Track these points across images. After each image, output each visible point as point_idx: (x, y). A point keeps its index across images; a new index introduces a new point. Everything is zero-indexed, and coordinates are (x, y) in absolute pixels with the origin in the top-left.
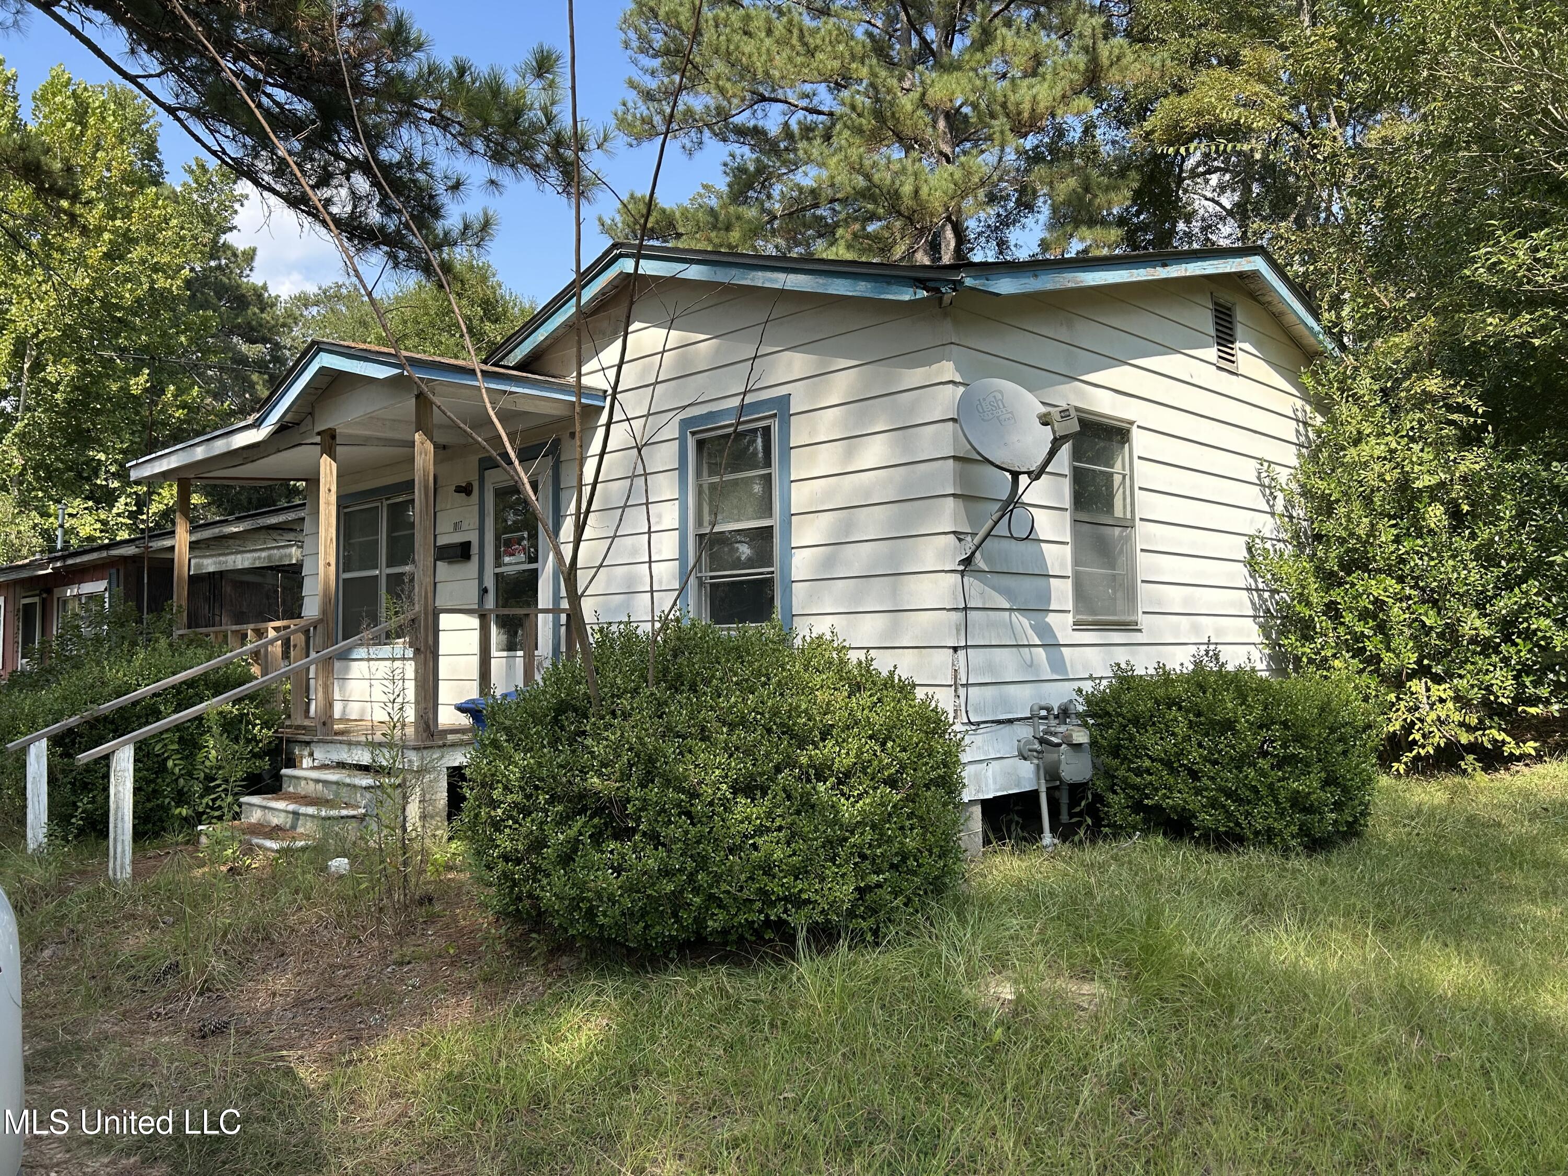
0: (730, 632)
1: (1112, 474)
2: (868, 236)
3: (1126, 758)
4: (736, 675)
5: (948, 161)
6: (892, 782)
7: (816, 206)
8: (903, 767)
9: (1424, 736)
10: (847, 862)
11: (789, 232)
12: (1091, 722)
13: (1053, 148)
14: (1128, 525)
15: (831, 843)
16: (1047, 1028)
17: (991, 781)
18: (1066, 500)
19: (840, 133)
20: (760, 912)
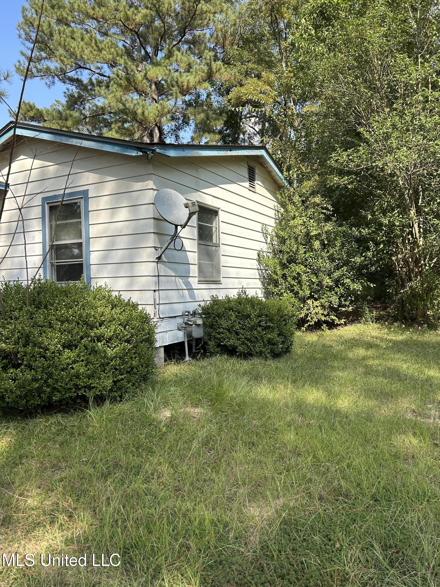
0: (63, 284)
1: (212, 227)
2: (124, 129)
3: (215, 329)
4: (64, 301)
5: (156, 102)
6: (128, 341)
7: (103, 114)
8: (132, 335)
9: (311, 318)
10: (109, 371)
11: (92, 124)
12: (204, 316)
13: (196, 102)
14: (217, 246)
15: (103, 365)
16: (182, 425)
17: (167, 339)
18: (196, 236)
19: (112, 86)
20: (75, 392)
